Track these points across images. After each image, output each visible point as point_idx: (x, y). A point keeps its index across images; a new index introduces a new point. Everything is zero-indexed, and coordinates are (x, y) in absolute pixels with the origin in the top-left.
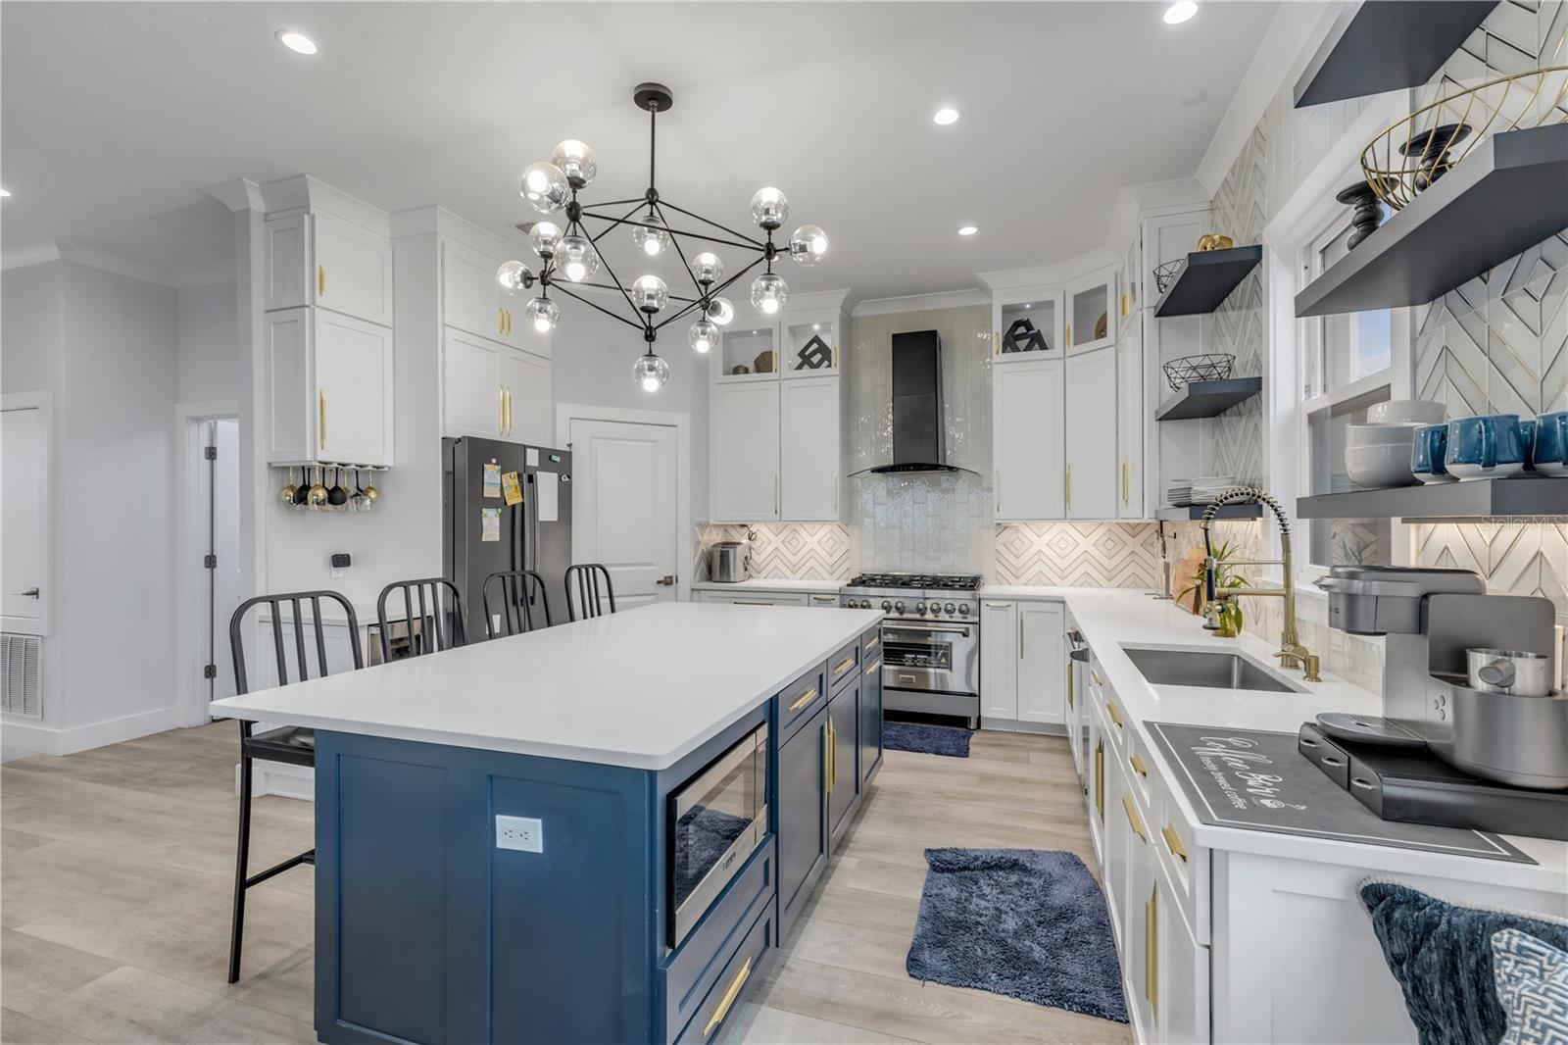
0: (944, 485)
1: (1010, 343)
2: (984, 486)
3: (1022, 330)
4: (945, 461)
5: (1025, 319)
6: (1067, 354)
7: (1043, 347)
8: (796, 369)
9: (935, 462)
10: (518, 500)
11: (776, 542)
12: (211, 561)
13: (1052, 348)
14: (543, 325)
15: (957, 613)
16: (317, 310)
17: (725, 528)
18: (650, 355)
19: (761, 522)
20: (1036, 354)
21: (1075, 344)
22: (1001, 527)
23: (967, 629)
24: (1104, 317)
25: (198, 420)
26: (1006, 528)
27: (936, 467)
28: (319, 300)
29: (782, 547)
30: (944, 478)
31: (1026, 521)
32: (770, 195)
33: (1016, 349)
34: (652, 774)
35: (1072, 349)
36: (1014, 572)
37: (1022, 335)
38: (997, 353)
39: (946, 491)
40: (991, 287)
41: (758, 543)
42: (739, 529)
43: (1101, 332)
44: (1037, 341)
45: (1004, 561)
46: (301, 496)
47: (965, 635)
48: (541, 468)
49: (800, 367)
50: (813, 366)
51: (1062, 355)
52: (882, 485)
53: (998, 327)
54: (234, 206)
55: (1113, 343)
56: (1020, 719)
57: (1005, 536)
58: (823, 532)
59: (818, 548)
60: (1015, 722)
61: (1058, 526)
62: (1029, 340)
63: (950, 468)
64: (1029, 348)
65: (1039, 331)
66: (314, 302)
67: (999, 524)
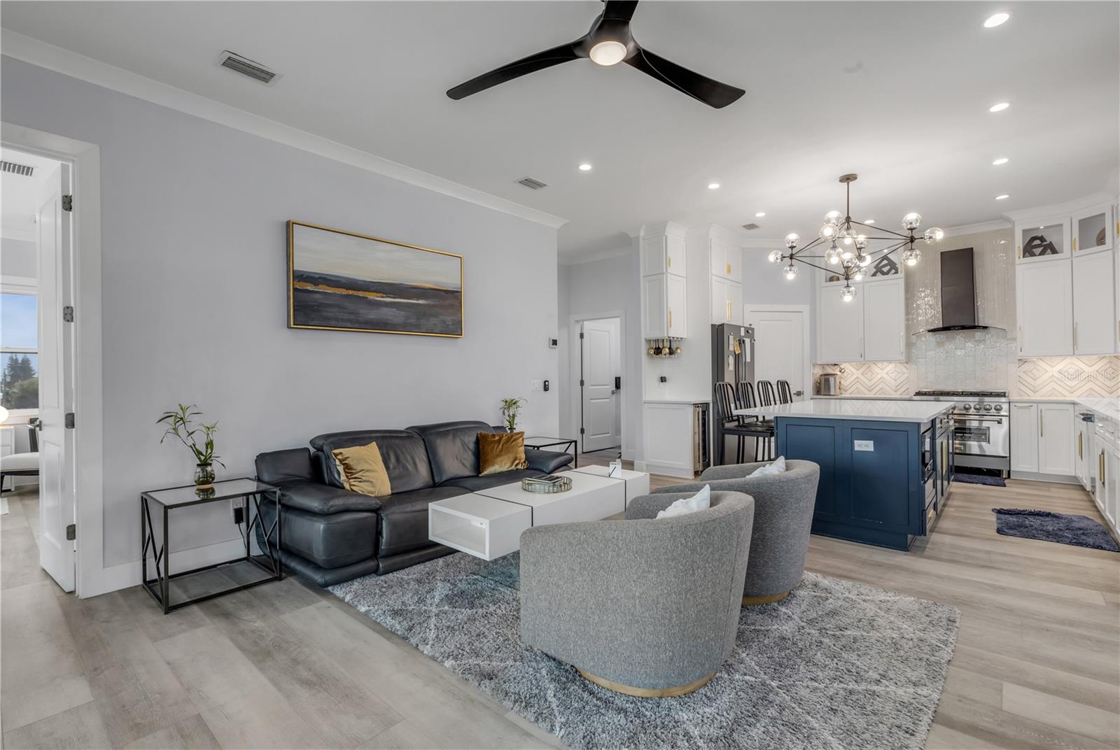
0: (977, 338)
1: (1028, 250)
2: (1009, 337)
3: (1038, 242)
4: (978, 323)
5: (1040, 236)
6: (1074, 256)
7: (1054, 251)
8: (872, 276)
9: (973, 324)
10: (739, 352)
11: (857, 373)
12: (582, 383)
13: (1062, 252)
14: (791, 276)
15: (993, 410)
16: (669, 275)
17: (823, 366)
18: (848, 286)
19: (845, 362)
20: (1049, 257)
21: (1080, 249)
22: (1022, 361)
23: (1001, 419)
24: (1103, 231)
25: (578, 321)
26: (1026, 362)
27: (974, 327)
28: (669, 270)
29: (860, 376)
30: (978, 334)
31: (1041, 358)
32: (912, 216)
33: (1033, 255)
34: (919, 424)
35: (1077, 252)
36: (1032, 388)
37: (1038, 245)
38: (1019, 258)
39: (980, 341)
40: (1014, 219)
41: (845, 374)
42: (832, 367)
43: (1101, 240)
44: (1050, 248)
45: (1025, 383)
46: (658, 351)
47: (1000, 422)
48: (745, 336)
49: (874, 275)
50: (883, 273)
51: (1070, 256)
52: (932, 338)
53: (1019, 243)
54: (632, 235)
55: (1111, 248)
56: (1040, 472)
57: (1026, 367)
58: (891, 367)
59: (885, 376)
60: (1038, 474)
61: (1068, 360)
62: (1042, 248)
63: (985, 328)
64: (1042, 253)
65: (1051, 242)
66: (667, 271)
67: (1021, 360)
